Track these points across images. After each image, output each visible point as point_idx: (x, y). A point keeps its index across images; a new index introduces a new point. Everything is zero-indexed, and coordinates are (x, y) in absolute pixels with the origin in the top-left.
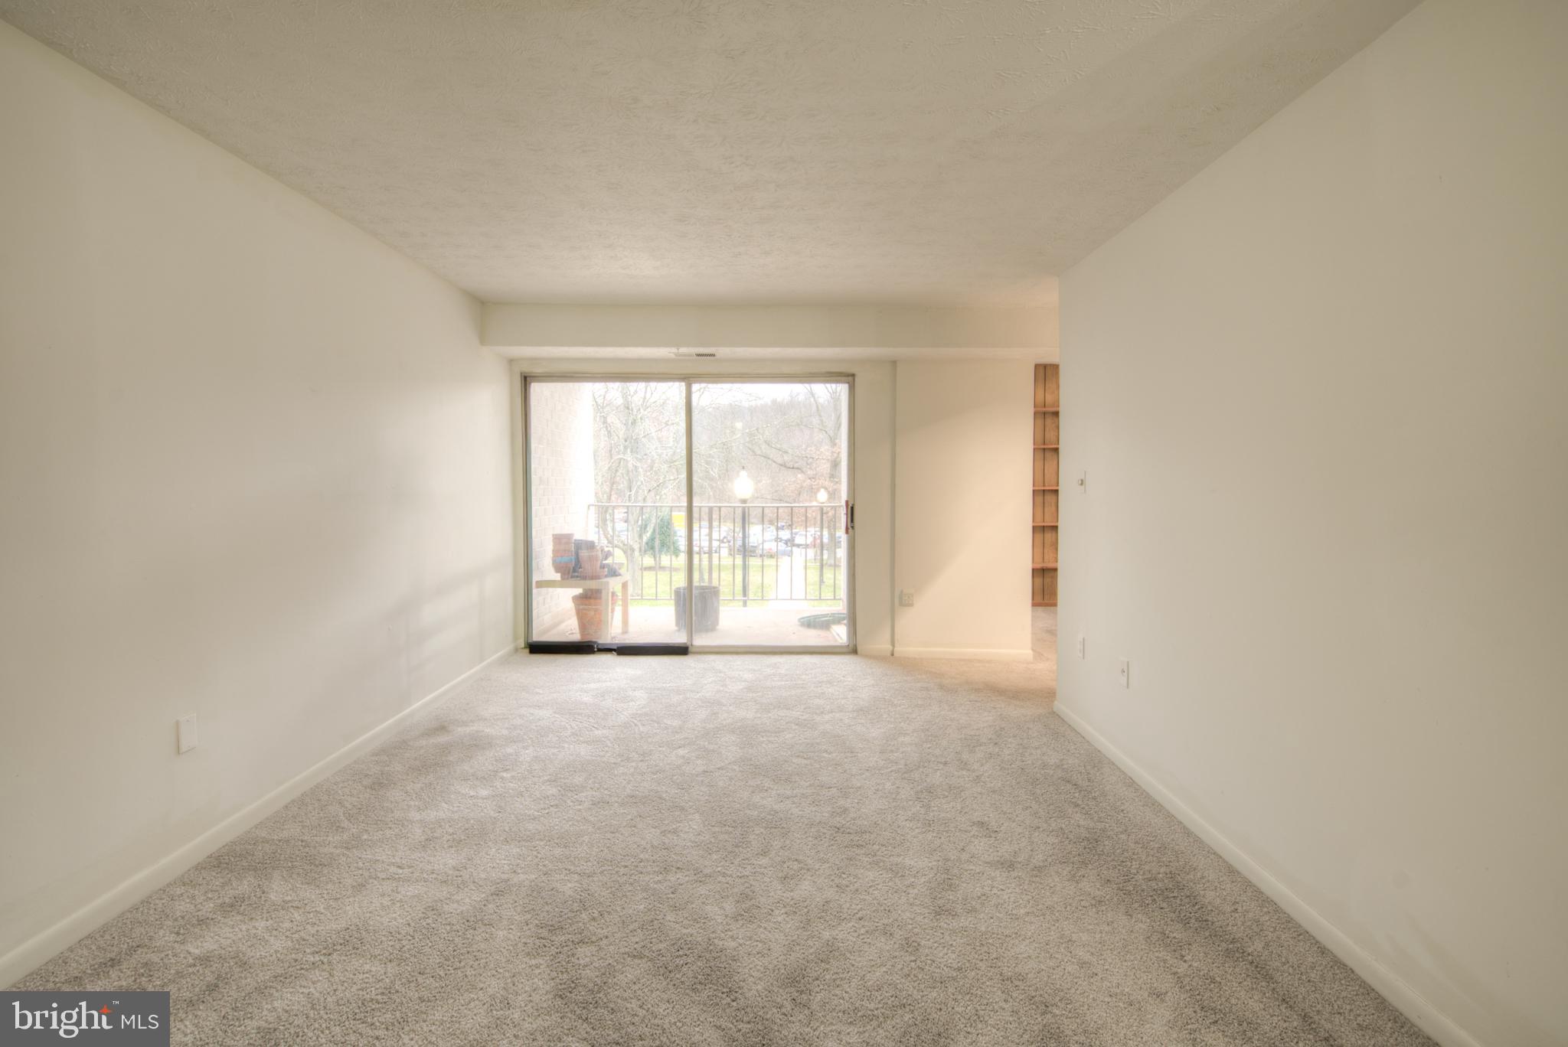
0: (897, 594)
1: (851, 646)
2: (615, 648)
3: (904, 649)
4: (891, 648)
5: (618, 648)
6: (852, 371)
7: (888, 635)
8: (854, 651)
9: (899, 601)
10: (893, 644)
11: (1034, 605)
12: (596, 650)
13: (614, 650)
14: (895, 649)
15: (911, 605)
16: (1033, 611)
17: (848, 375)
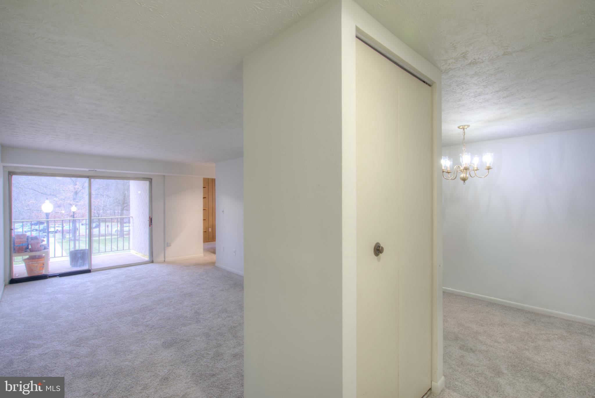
0: (166, 243)
1: (151, 261)
2: (58, 275)
3: (168, 259)
4: (164, 259)
5: (59, 274)
6: (151, 178)
7: (163, 256)
8: (152, 262)
9: (167, 245)
10: (165, 258)
11: (204, 242)
12: (48, 277)
13: (58, 276)
14: (166, 259)
15: (170, 246)
16: (204, 244)
17: (150, 179)
